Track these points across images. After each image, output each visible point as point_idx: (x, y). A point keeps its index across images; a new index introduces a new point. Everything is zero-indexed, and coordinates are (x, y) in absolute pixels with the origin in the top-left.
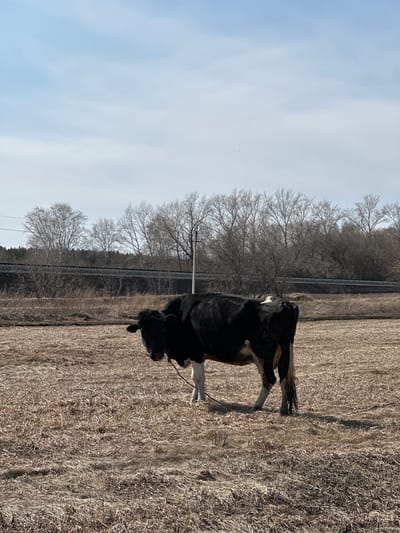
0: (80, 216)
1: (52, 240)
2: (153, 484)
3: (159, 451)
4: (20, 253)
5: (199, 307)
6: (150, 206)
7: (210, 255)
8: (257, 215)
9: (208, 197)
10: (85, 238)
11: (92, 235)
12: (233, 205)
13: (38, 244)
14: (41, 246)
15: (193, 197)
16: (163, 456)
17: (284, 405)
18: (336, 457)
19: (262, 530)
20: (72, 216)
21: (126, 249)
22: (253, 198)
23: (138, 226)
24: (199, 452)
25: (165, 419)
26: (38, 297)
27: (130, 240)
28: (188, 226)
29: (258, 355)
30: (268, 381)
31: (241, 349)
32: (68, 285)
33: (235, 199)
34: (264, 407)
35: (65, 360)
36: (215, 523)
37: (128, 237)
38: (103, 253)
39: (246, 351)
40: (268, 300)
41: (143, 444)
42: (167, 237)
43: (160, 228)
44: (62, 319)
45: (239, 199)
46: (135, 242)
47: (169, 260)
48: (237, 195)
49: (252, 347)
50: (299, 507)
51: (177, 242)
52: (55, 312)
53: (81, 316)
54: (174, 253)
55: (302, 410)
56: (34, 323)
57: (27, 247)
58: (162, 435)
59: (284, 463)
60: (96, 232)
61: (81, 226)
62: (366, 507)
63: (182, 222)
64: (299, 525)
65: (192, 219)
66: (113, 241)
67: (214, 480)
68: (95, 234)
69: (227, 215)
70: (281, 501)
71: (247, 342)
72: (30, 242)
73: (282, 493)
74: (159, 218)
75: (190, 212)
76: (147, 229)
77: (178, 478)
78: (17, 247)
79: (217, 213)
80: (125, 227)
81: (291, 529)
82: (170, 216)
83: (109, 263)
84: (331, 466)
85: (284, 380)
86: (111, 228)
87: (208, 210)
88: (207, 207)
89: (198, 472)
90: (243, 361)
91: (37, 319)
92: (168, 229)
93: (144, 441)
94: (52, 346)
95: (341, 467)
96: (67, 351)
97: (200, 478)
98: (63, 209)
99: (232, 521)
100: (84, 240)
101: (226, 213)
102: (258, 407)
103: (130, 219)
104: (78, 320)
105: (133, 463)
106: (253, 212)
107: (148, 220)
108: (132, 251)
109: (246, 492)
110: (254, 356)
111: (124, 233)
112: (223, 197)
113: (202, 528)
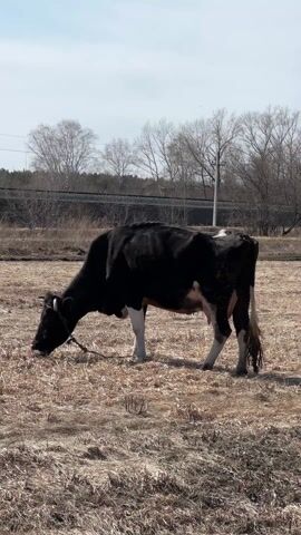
0: (90, 135)
1: (58, 162)
2: (21, 463)
3: (52, 420)
4: (23, 177)
5: (133, 240)
6: (171, 124)
7: (239, 181)
8: (296, 136)
9: (238, 115)
10: (96, 160)
11: (104, 157)
12: (267, 123)
13: (42, 167)
14: (45, 167)
15: (221, 113)
16: (54, 426)
17: (242, 362)
18: (275, 431)
19: (131, 529)
20: (81, 135)
21: (143, 173)
22: (290, 116)
23: (156, 146)
24: (105, 421)
25: (83, 378)
26: (30, 227)
27: (147, 162)
28: (214, 147)
29: (209, 301)
30: (222, 332)
31: (188, 292)
32: (66, 213)
33: (269, 117)
34: (217, 364)
35: (21, 301)
36: (72, 518)
37: (146, 159)
38: (116, 177)
39: (195, 294)
40: (222, 233)
41: (40, 410)
42: (192, 159)
43: (184, 149)
44: (53, 253)
45: (274, 117)
46: (153, 166)
47: (192, 186)
48: (272, 111)
49: (201, 289)
50: (195, 498)
51: (202, 165)
52: (45, 244)
53: (74, 250)
54: (198, 179)
55: (267, 369)
56: (17, 257)
57: (32, 170)
58: (69, 399)
59: (204, 439)
60: (109, 154)
61: (91, 146)
62: (286, 498)
63: (208, 143)
64: (186, 521)
65: (220, 139)
66: (128, 163)
67: (104, 458)
68: (108, 156)
69: (260, 136)
70: (174, 488)
71: (196, 284)
72: (34, 165)
73: (179, 478)
74: (181, 138)
75: (218, 131)
76: (167, 150)
77: (57, 456)
78: (22, 170)
79: (248, 133)
80: (142, 148)
81: (171, 529)
82: (194, 136)
83: (122, 188)
84: (263, 443)
85: (243, 332)
86: (127, 148)
87: (237, 129)
88: (237, 126)
89: (84, 449)
90: (190, 308)
91: (23, 253)
92: (191, 150)
93: (41, 406)
94: (16, 284)
95: (275, 444)
96: (31, 292)
97: (86, 456)
98: (72, 127)
99: (94, 517)
100: (95, 162)
101: (259, 132)
102: (208, 366)
103: (148, 138)
104: (70, 254)
105: (14, 434)
106: (291, 131)
107: (168, 140)
108: (150, 176)
109: (131, 476)
110: (205, 302)
111: (141, 155)
112: (255, 114)
113: (49, 525)
